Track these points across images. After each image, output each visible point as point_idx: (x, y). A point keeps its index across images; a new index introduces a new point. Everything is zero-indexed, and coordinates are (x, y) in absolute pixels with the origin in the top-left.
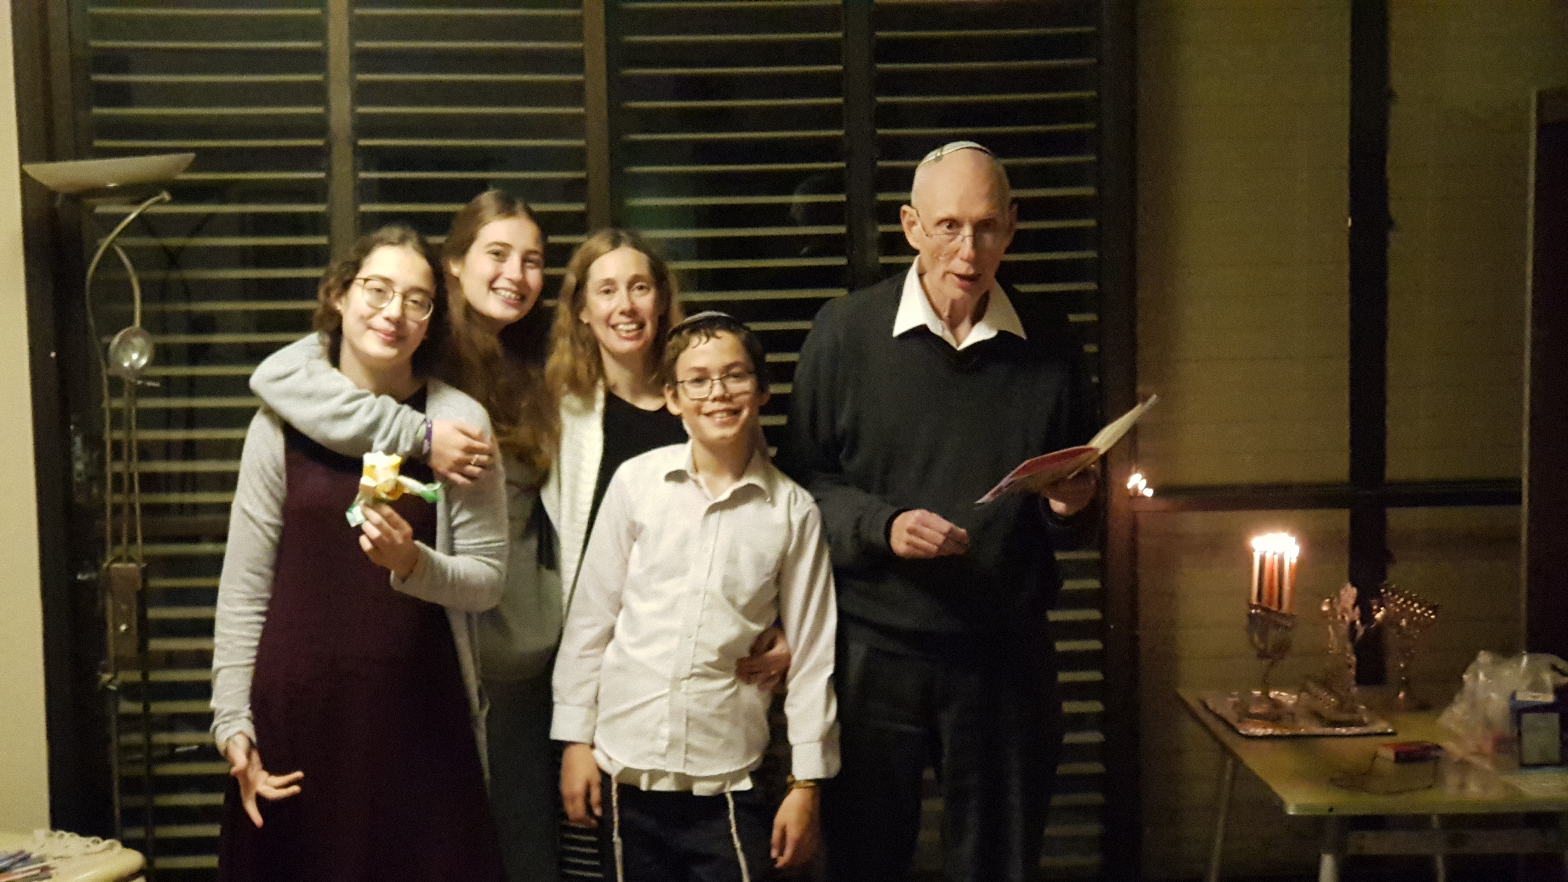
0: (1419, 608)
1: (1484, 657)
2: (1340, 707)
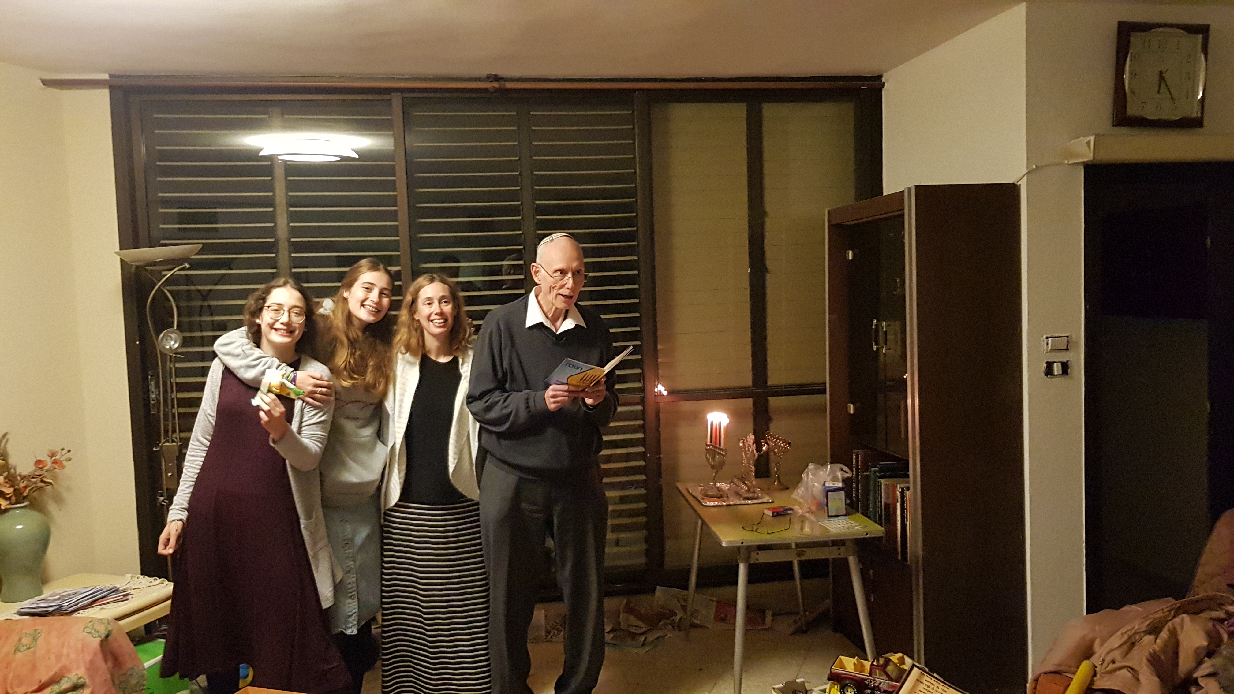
0: (783, 443)
1: (811, 466)
2: (748, 490)
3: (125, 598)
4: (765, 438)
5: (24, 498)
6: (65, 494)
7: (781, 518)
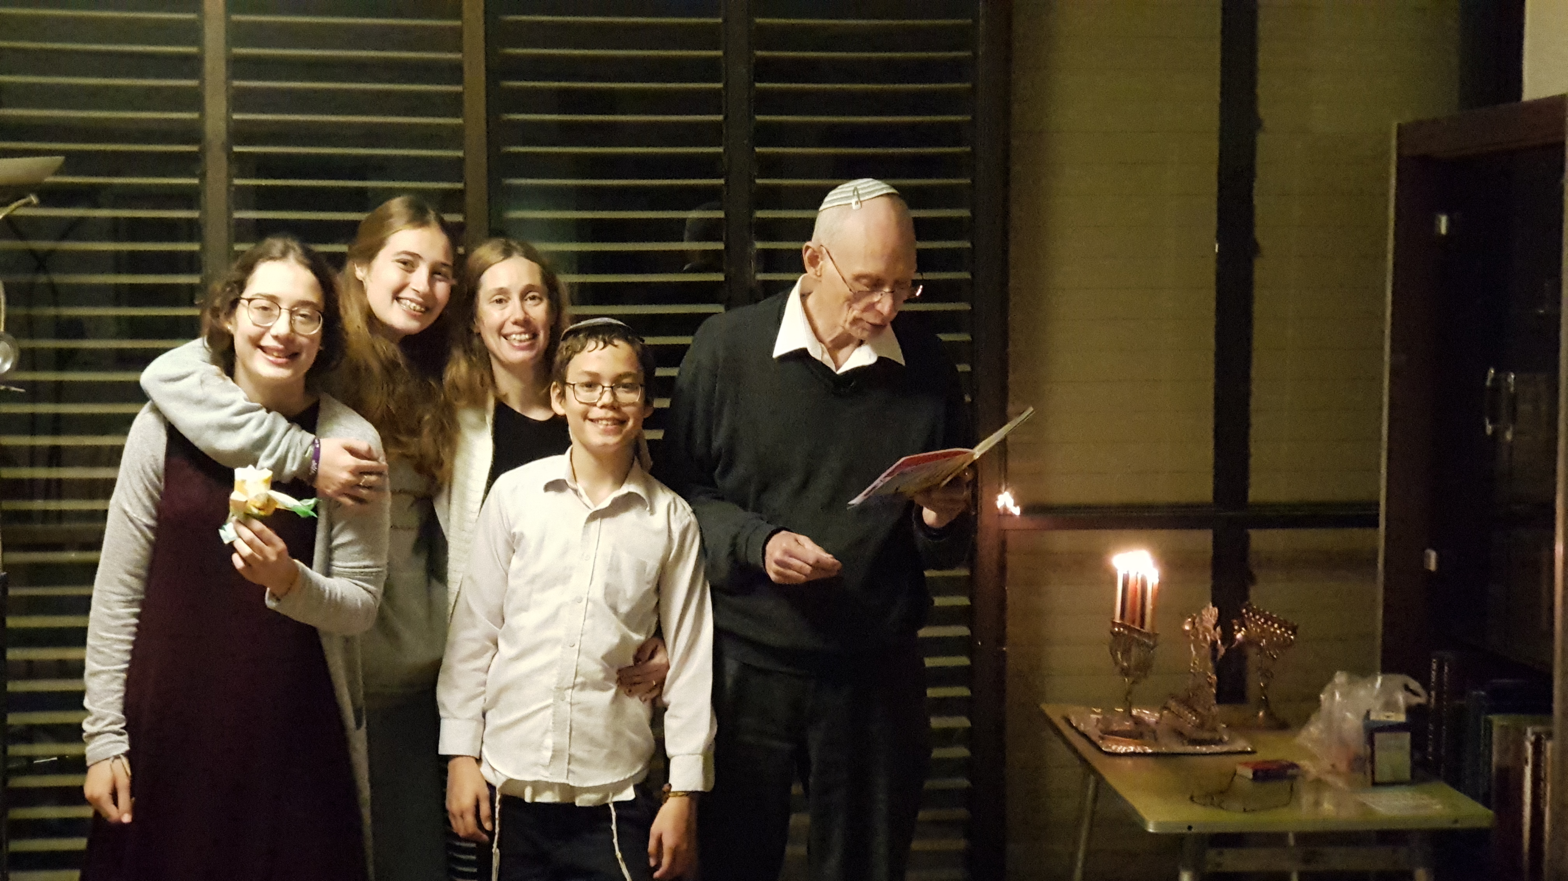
0: (1280, 628)
1: (1340, 678)
2: (1201, 726)
4: (1240, 616)
7: (1271, 786)
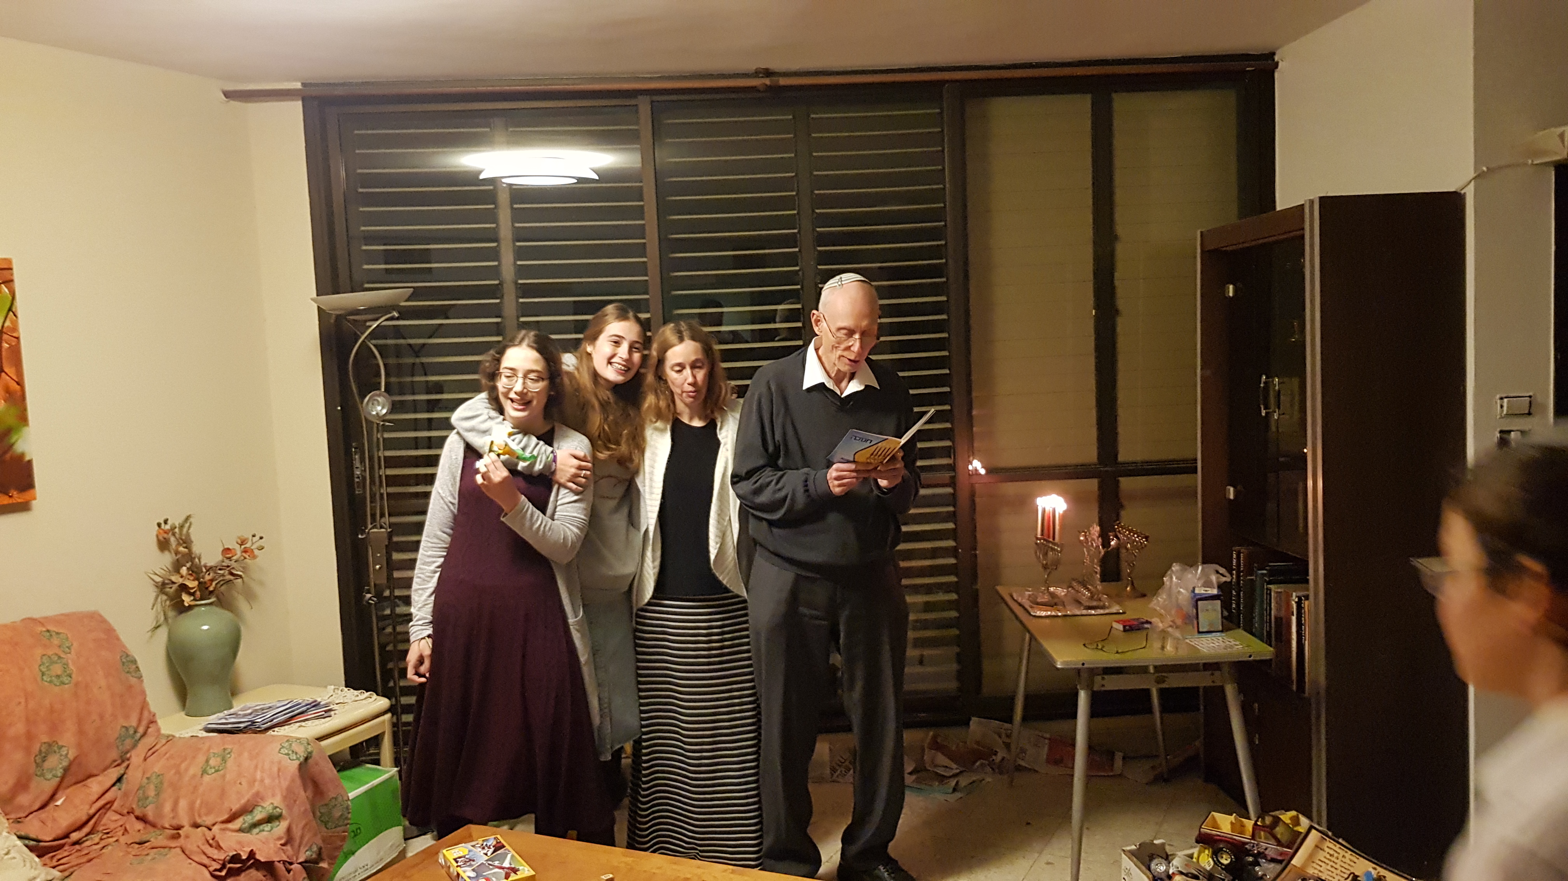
0: (1138, 537)
1: (1176, 567)
2: (1092, 597)
3: (326, 715)
4: (1114, 530)
5: (211, 592)
6: (257, 589)
7: (1134, 635)
